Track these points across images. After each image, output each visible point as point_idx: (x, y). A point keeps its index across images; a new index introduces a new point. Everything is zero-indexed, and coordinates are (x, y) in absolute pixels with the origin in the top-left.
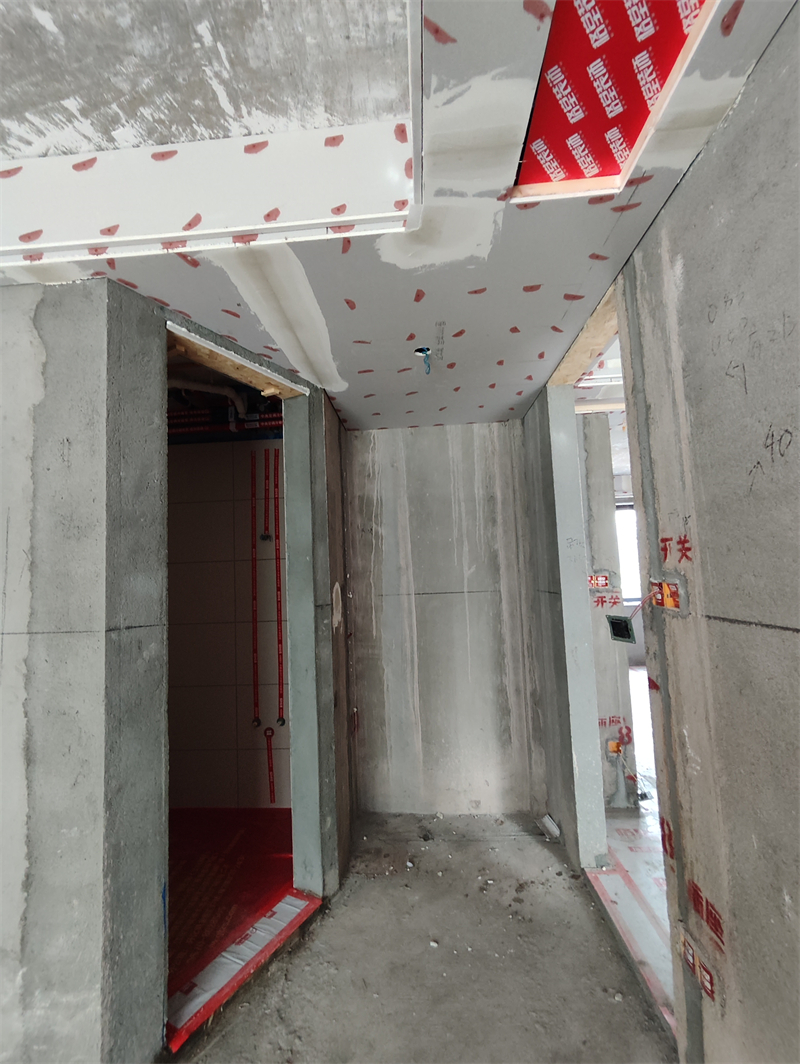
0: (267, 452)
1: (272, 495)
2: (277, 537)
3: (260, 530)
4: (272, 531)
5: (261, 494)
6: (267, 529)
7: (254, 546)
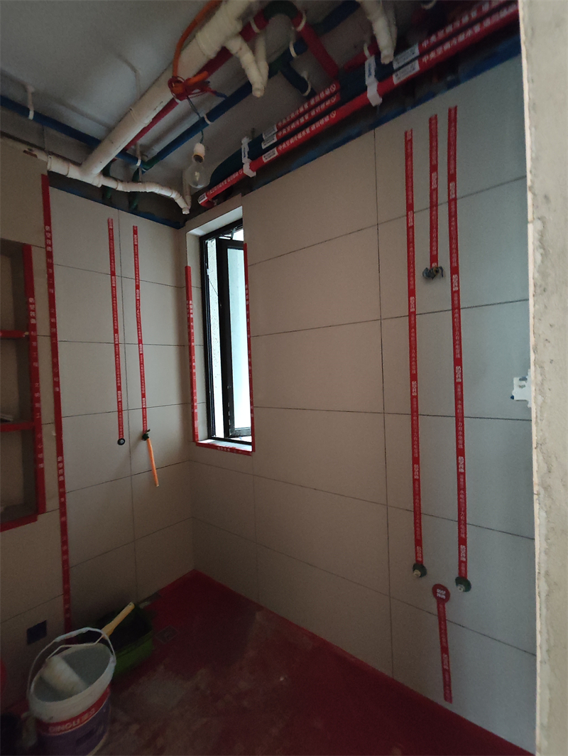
0: (433, 122)
1: (443, 197)
2: (455, 270)
3: (422, 263)
4: (444, 261)
5: (421, 200)
6: (434, 258)
7: (412, 293)
